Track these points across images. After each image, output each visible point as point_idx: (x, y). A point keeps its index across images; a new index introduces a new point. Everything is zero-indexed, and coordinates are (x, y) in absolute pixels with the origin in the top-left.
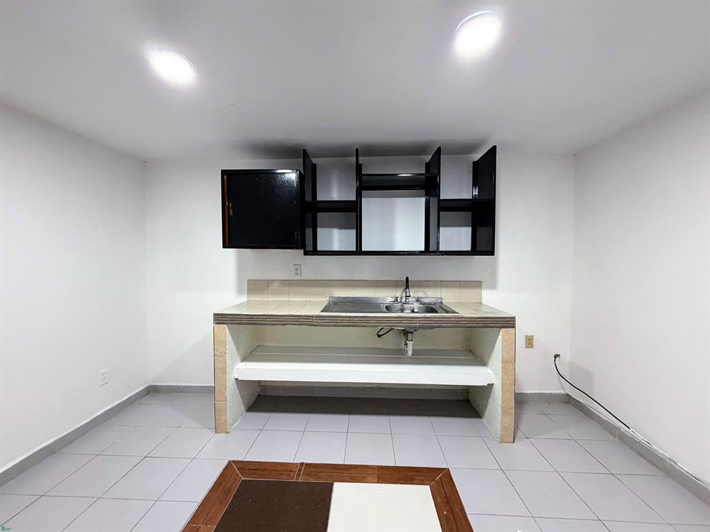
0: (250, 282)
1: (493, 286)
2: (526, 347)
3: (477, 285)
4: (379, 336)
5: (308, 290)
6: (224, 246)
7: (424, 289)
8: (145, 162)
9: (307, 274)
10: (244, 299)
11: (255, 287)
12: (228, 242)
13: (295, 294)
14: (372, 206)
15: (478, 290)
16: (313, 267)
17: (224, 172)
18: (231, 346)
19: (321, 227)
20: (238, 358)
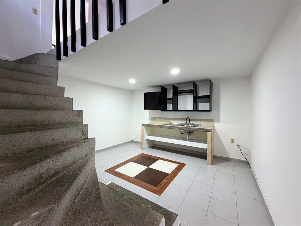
0: (152, 118)
1: (218, 121)
2: (231, 142)
3: (213, 121)
4: (182, 134)
5: (164, 120)
6: (145, 109)
7: (195, 121)
9: (165, 116)
10: (150, 122)
11: (153, 119)
13: (162, 121)
14: (181, 98)
15: (213, 123)
16: (166, 114)
17: (144, 93)
18: (145, 131)
19: (168, 104)
20: (147, 135)
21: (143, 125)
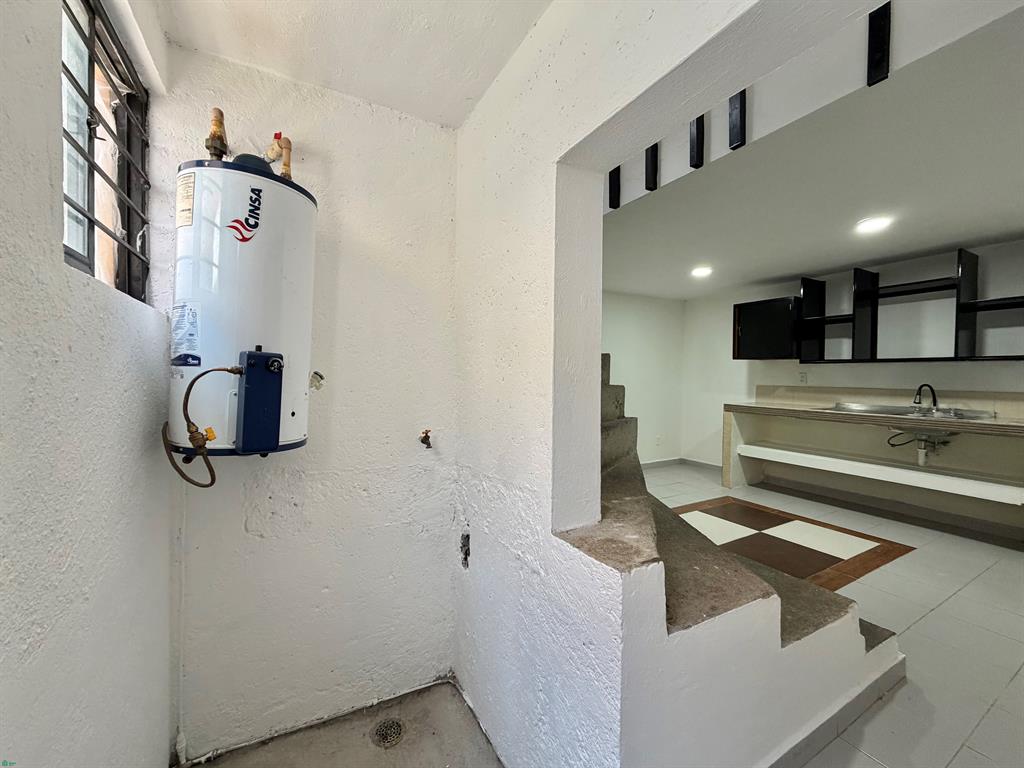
0: (758, 387)
4: (893, 445)
5: (813, 395)
6: (734, 358)
7: (966, 401)
8: (685, 301)
9: (812, 382)
10: (753, 400)
11: (762, 391)
12: (738, 354)
13: (799, 399)
14: (890, 313)
16: (816, 374)
17: (735, 306)
18: (735, 430)
19: (829, 338)
20: (743, 442)
21: (728, 408)
